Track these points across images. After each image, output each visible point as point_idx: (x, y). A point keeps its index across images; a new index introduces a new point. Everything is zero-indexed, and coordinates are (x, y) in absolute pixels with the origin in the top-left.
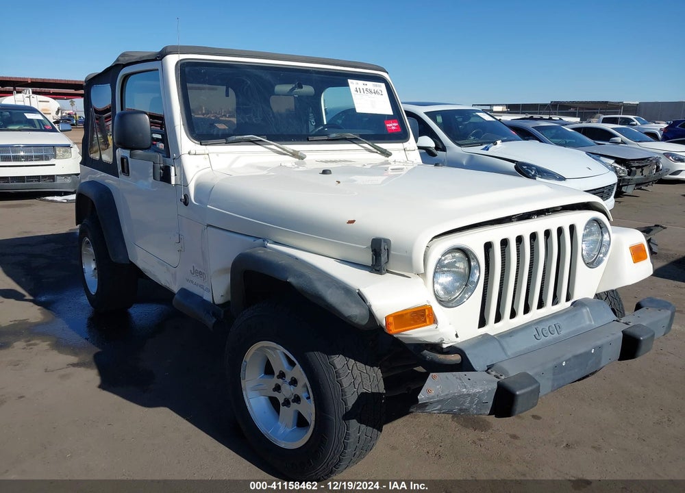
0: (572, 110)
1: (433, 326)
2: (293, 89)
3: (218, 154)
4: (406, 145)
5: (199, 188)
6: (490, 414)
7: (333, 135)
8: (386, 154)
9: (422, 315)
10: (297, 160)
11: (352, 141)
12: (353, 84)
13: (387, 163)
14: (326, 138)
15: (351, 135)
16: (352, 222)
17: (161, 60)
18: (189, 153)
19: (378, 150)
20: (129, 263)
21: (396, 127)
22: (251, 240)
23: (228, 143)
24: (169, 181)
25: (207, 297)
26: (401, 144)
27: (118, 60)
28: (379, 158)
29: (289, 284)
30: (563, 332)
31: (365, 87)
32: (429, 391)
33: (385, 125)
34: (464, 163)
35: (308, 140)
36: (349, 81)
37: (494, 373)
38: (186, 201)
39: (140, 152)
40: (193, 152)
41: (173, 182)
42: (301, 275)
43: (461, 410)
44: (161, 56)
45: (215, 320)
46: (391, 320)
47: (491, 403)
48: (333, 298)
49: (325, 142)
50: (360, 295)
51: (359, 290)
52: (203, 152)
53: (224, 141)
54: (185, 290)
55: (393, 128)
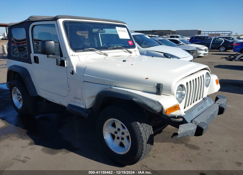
0: (156, 33)
1: (179, 111)
2: (99, 30)
3: (81, 55)
4: (135, 49)
5: (78, 68)
6: (194, 136)
7: (115, 47)
8: (130, 52)
9: (176, 108)
10: (105, 56)
11: (120, 48)
12: (117, 28)
13: (131, 56)
14: (112, 48)
15: (120, 47)
16: (147, 78)
17: (56, 21)
18: (72, 55)
19: (128, 51)
20: (37, 96)
21: (132, 43)
22: (105, 86)
23: (84, 51)
24: (64, 66)
25: (83, 106)
26: (134, 49)
27: (28, 19)
28: (128, 54)
29: (133, 101)
30: (204, 108)
31: (121, 29)
32: (180, 131)
33: (129, 43)
34: (145, 54)
35: (107, 49)
36: (116, 27)
37: (194, 123)
38: (73, 73)
39: (51, 55)
40: (74, 55)
41: (66, 66)
42: (136, 98)
43: (186, 135)
44: (56, 19)
45: (88, 114)
46: (168, 110)
47: (195, 132)
48: (150, 104)
49: (112, 49)
50: (158, 102)
51: (158, 101)
52: (76, 55)
53: (82, 50)
54: (70, 104)
55: (131, 43)
